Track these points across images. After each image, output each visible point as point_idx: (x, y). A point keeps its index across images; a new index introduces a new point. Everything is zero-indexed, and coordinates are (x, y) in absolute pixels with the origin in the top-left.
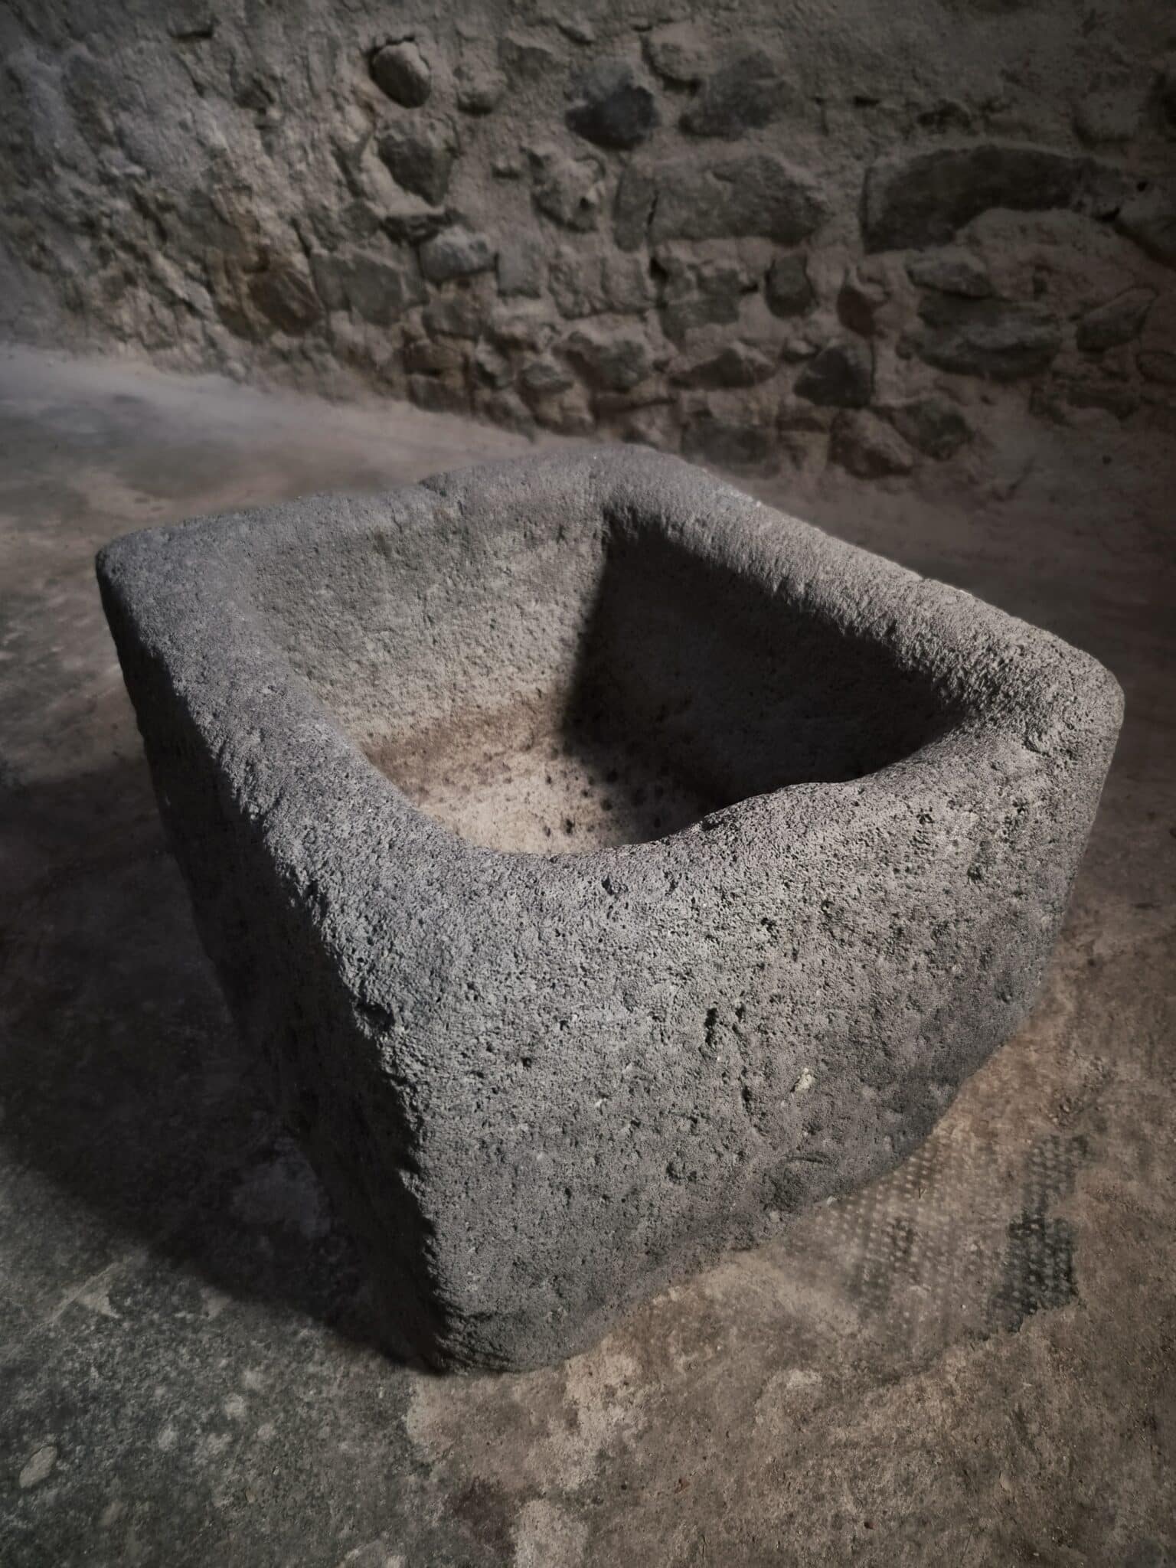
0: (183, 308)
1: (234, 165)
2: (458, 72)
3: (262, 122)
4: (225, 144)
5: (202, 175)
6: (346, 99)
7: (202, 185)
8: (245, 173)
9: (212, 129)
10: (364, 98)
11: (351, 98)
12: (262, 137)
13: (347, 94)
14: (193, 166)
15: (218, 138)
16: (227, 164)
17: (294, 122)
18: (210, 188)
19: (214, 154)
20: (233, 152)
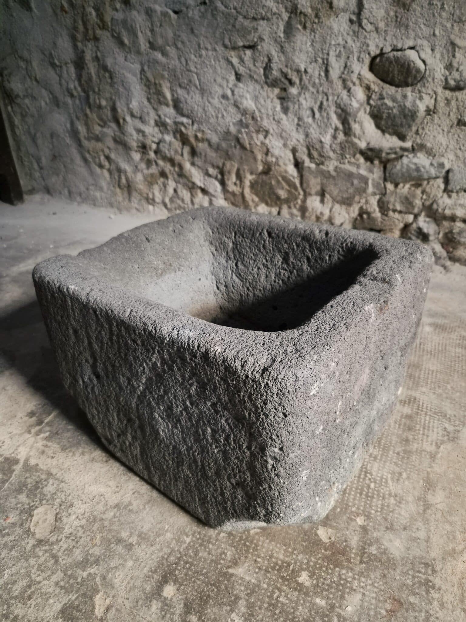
0: (199, 192)
1: (259, 119)
2: (449, 67)
3: (284, 95)
4: (255, 108)
5: (234, 124)
6: (354, 84)
7: (233, 129)
8: (266, 123)
9: (247, 99)
10: (366, 82)
11: (357, 82)
12: (282, 104)
13: (355, 79)
14: (228, 119)
15: (249, 103)
16: (253, 118)
17: (307, 95)
18: (239, 131)
19: (244, 112)
20: (260, 111)
